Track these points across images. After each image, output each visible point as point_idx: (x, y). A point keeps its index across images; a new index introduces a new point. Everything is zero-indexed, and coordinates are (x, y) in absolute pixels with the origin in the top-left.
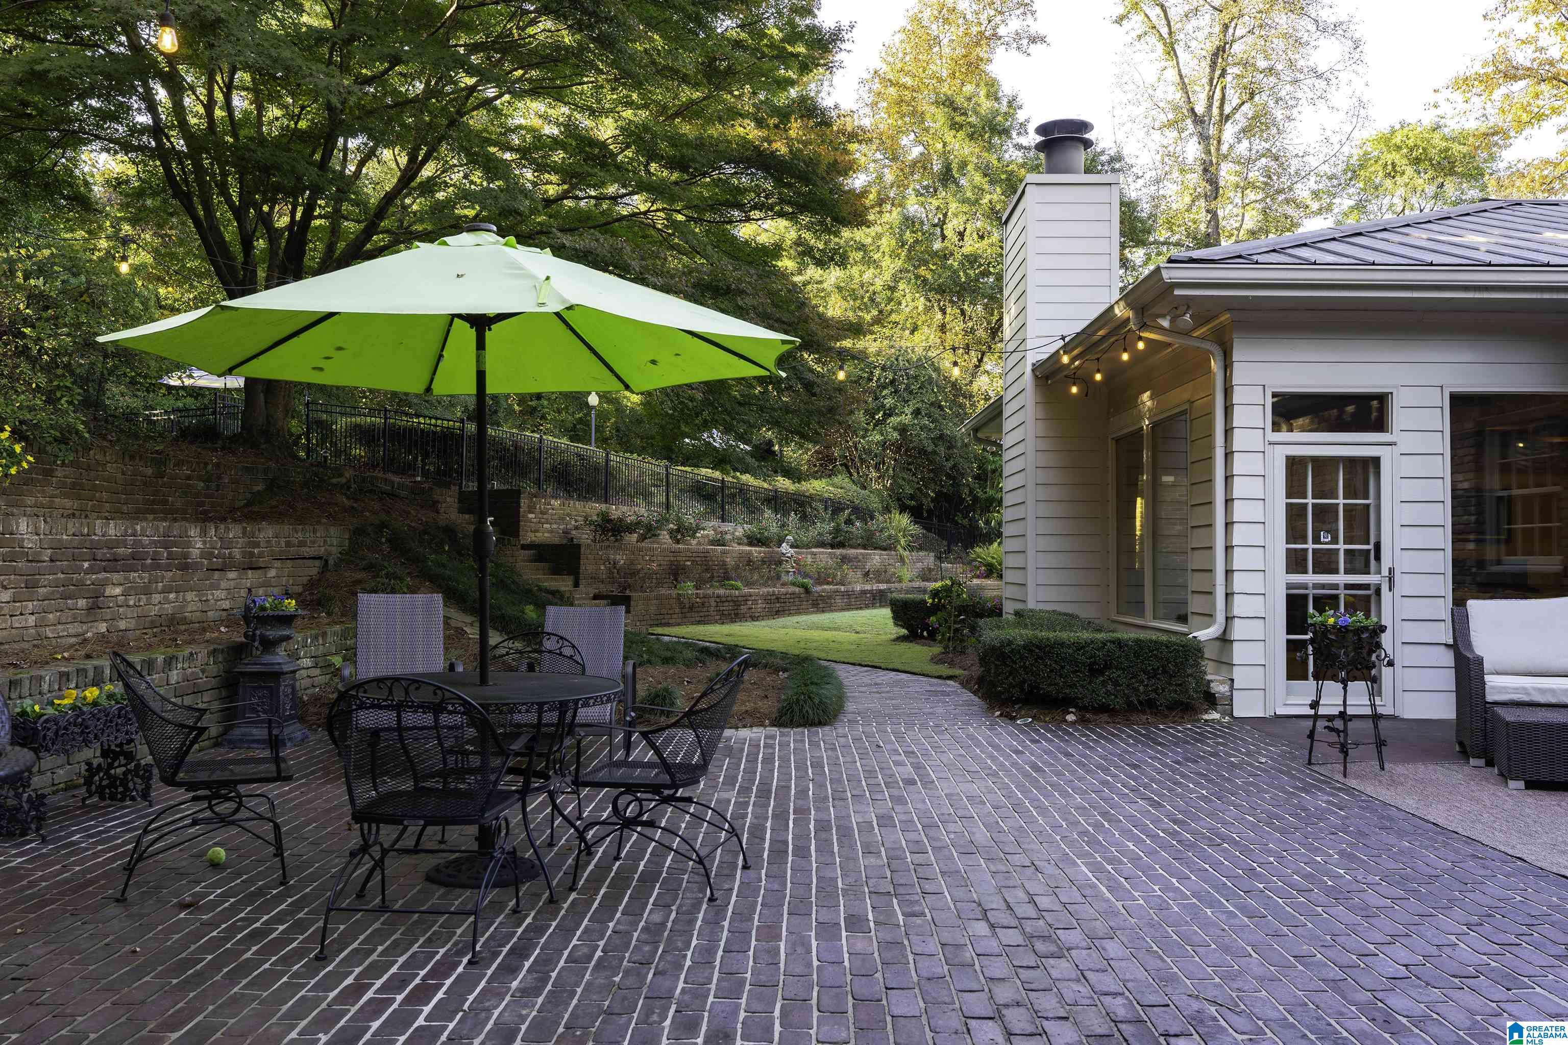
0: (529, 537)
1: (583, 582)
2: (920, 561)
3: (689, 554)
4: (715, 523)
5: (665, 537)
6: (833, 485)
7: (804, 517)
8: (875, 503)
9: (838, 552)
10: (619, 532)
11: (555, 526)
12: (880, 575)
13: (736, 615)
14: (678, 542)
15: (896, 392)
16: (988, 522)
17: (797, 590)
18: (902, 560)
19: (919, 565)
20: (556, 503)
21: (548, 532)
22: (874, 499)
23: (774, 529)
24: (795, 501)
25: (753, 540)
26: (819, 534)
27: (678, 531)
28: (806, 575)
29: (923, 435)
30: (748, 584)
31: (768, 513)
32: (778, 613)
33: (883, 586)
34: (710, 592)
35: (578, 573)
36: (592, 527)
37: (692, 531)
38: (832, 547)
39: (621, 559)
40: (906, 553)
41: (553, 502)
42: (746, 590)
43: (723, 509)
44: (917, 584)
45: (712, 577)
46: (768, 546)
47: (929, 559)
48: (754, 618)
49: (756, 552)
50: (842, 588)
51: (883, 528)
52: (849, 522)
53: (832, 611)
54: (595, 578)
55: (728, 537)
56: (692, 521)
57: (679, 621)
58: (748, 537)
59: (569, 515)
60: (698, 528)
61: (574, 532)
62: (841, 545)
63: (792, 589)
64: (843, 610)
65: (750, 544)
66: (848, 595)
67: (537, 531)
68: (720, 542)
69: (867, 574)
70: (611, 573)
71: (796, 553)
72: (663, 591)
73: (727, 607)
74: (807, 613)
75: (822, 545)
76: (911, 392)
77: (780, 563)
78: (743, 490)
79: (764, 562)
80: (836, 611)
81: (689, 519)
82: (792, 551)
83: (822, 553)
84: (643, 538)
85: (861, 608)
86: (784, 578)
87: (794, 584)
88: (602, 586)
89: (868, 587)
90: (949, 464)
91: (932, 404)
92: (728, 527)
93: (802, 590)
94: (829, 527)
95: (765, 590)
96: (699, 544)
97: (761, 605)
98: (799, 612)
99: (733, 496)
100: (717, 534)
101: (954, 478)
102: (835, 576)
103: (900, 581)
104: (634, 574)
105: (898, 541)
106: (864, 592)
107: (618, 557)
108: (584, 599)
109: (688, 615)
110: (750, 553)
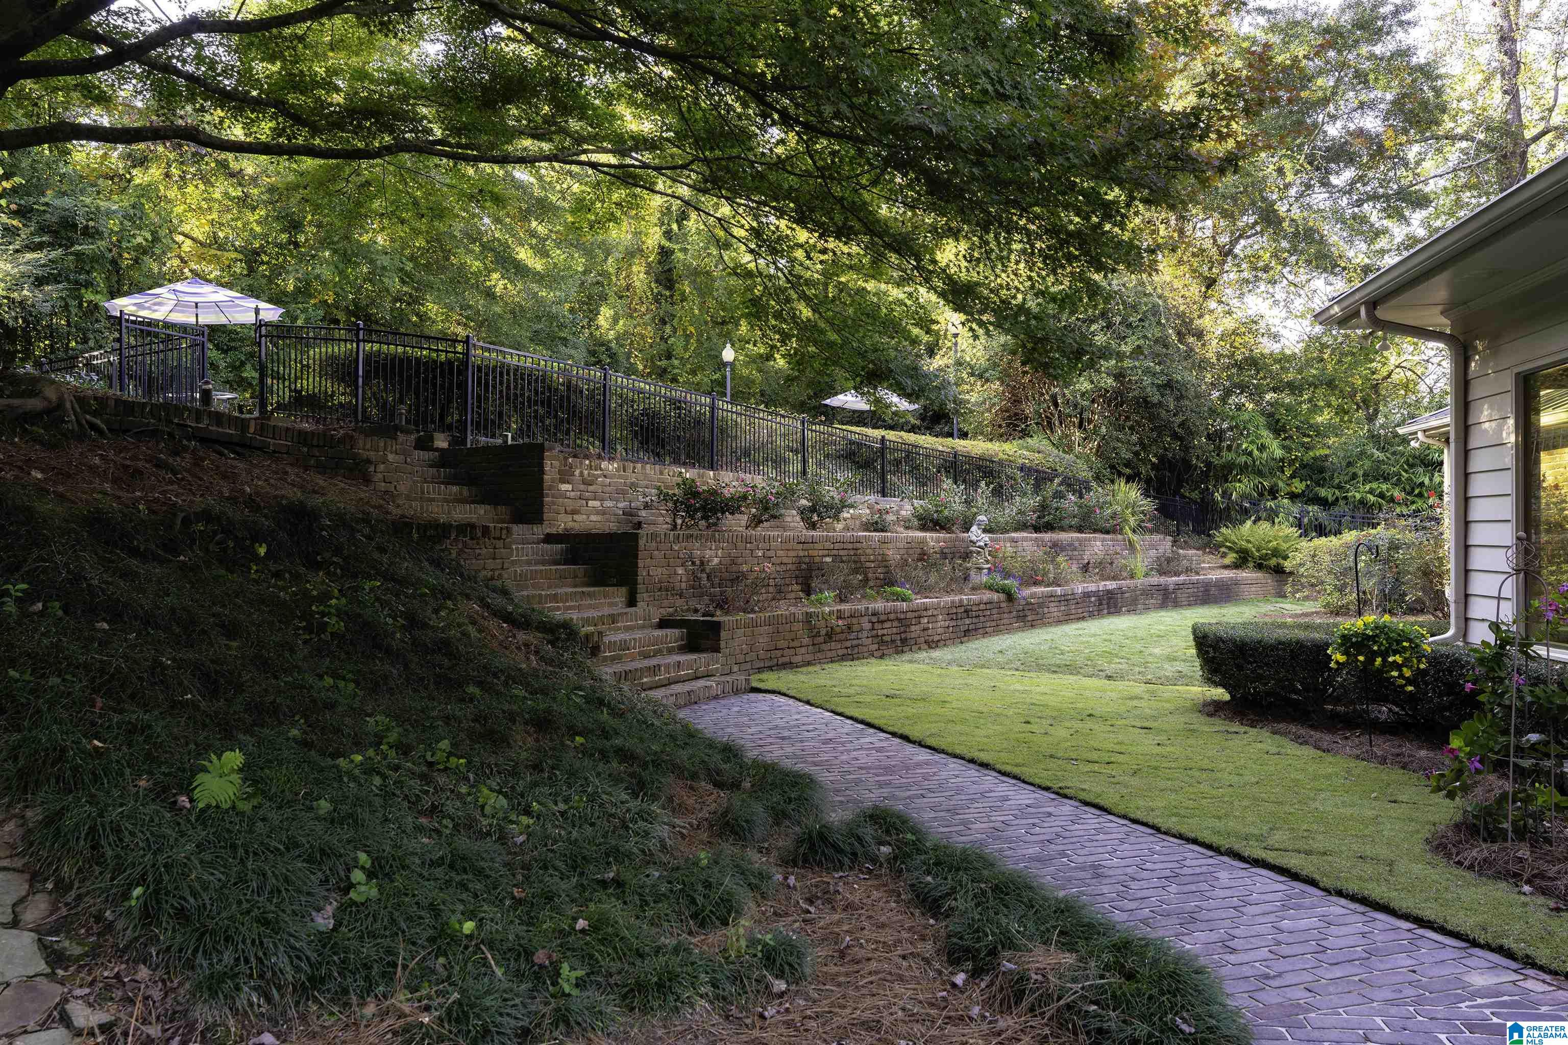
0: (562, 523)
1: (643, 596)
2: (1153, 546)
3: (828, 545)
4: (872, 498)
5: (792, 518)
6: (1028, 449)
7: (998, 492)
8: (1085, 473)
9: (1047, 536)
10: (714, 511)
11: (608, 504)
12: (1105, 569)
13: (904, 641)
14: (813, 526)
15: (1109, 326)
16: (1226, 494)
17: (995, 596)
18: (1131, 545)
19: (1153, 553)
20: (611, 467)
21: (598, 513)
22: (1081, 465)
23: (957, 506)
24: (979, 468)
25: (928, 522)
26: (1020, 512)
27: (813, 509)
28: (1007, 575)
29: (1147, 381)
30: (923, 589)
31: (947, 483)
32: (968, 634)
33: (1111, 585)
34: (861, 607)
35: (635, 583)
36: (670, 504)
37: (835, 510)
38: (1037, 529)
39: (714, 556)
40: (1135, 538)
41: (604, 464)
42: (920, 601)
43: (884, 480)
44: (1155, 580)
45: (866, 580)
46: (949, 530)
47: (1165, 544)
48: (932, 645)
49: (933, 539)
50: (1059, 590)
51: (1105, 503)
52: (1059, 495)
53: (1044, 625)
54: (666, 589)
55: (890, 518)
56: (835, 494)
57: (809, 657)
58: (920, 518)
59: (633, 486)
60: (844, 505)
61: (643, 513)
62: (1049, 527)
63: (987, 596)
64: (1059, 622)
65: (923, 528)
66: (1065, 599)
67: (574, 512)
68: (877, 526)
69: (1085, 568)
70: (697, 579)
71: (991, 539)
72: (784, 609)
73: (889, 630)
74: (1009, 630)
75: (1022, 526)
76: (1130, 326)
77: (966, 556)
78: (910, 454)
79: (944, 555)
80: (1050, 624)
81: (830, 493)
82: (986, 537)
83: (1025, 539)
84: (757, 521)
85: (1083, 618)
86: (977, 578)
87: (990, 588)
88: (679, 602)
89: (1092, 587)
90: (1178, 420)
91: (1156, 341)
92: (891, 503)
93: (1002, 596)
94: (1033, 501)
95: (948, 599)
96: (847, 529)
97: (942, 622)
98: (998, 630)
99: (897, 462)
100: (872, 514)
101: (1181, 439)
102: (1046, 574)
103: (1132, 577)
104: (738, 578)
105: (1126, 521)
106: (1087, 595)
107: (708, 553)
108: (643, 627)
109: (824, 646)
110: (923, 541)
